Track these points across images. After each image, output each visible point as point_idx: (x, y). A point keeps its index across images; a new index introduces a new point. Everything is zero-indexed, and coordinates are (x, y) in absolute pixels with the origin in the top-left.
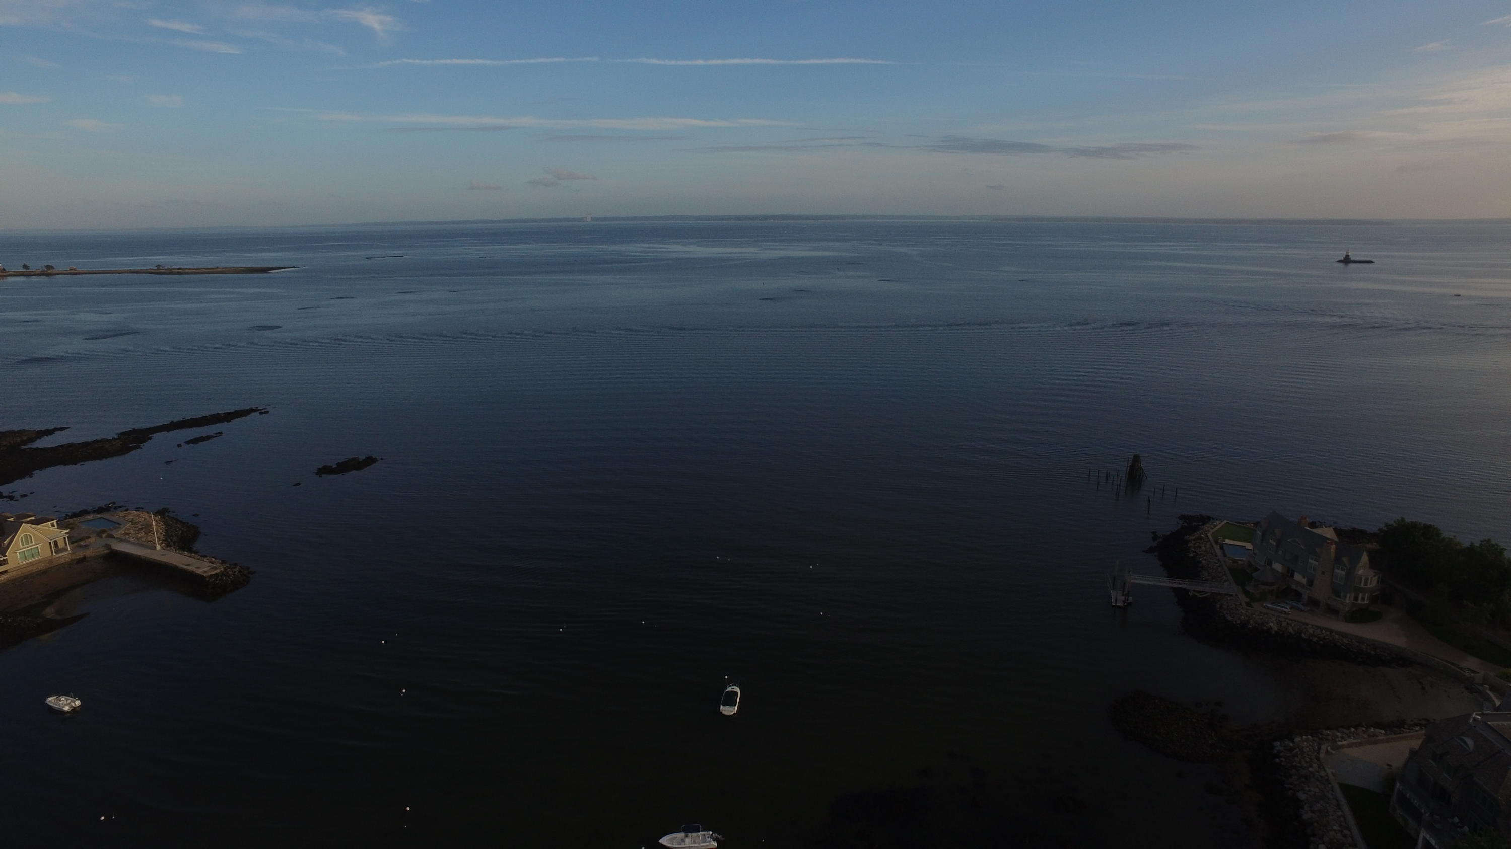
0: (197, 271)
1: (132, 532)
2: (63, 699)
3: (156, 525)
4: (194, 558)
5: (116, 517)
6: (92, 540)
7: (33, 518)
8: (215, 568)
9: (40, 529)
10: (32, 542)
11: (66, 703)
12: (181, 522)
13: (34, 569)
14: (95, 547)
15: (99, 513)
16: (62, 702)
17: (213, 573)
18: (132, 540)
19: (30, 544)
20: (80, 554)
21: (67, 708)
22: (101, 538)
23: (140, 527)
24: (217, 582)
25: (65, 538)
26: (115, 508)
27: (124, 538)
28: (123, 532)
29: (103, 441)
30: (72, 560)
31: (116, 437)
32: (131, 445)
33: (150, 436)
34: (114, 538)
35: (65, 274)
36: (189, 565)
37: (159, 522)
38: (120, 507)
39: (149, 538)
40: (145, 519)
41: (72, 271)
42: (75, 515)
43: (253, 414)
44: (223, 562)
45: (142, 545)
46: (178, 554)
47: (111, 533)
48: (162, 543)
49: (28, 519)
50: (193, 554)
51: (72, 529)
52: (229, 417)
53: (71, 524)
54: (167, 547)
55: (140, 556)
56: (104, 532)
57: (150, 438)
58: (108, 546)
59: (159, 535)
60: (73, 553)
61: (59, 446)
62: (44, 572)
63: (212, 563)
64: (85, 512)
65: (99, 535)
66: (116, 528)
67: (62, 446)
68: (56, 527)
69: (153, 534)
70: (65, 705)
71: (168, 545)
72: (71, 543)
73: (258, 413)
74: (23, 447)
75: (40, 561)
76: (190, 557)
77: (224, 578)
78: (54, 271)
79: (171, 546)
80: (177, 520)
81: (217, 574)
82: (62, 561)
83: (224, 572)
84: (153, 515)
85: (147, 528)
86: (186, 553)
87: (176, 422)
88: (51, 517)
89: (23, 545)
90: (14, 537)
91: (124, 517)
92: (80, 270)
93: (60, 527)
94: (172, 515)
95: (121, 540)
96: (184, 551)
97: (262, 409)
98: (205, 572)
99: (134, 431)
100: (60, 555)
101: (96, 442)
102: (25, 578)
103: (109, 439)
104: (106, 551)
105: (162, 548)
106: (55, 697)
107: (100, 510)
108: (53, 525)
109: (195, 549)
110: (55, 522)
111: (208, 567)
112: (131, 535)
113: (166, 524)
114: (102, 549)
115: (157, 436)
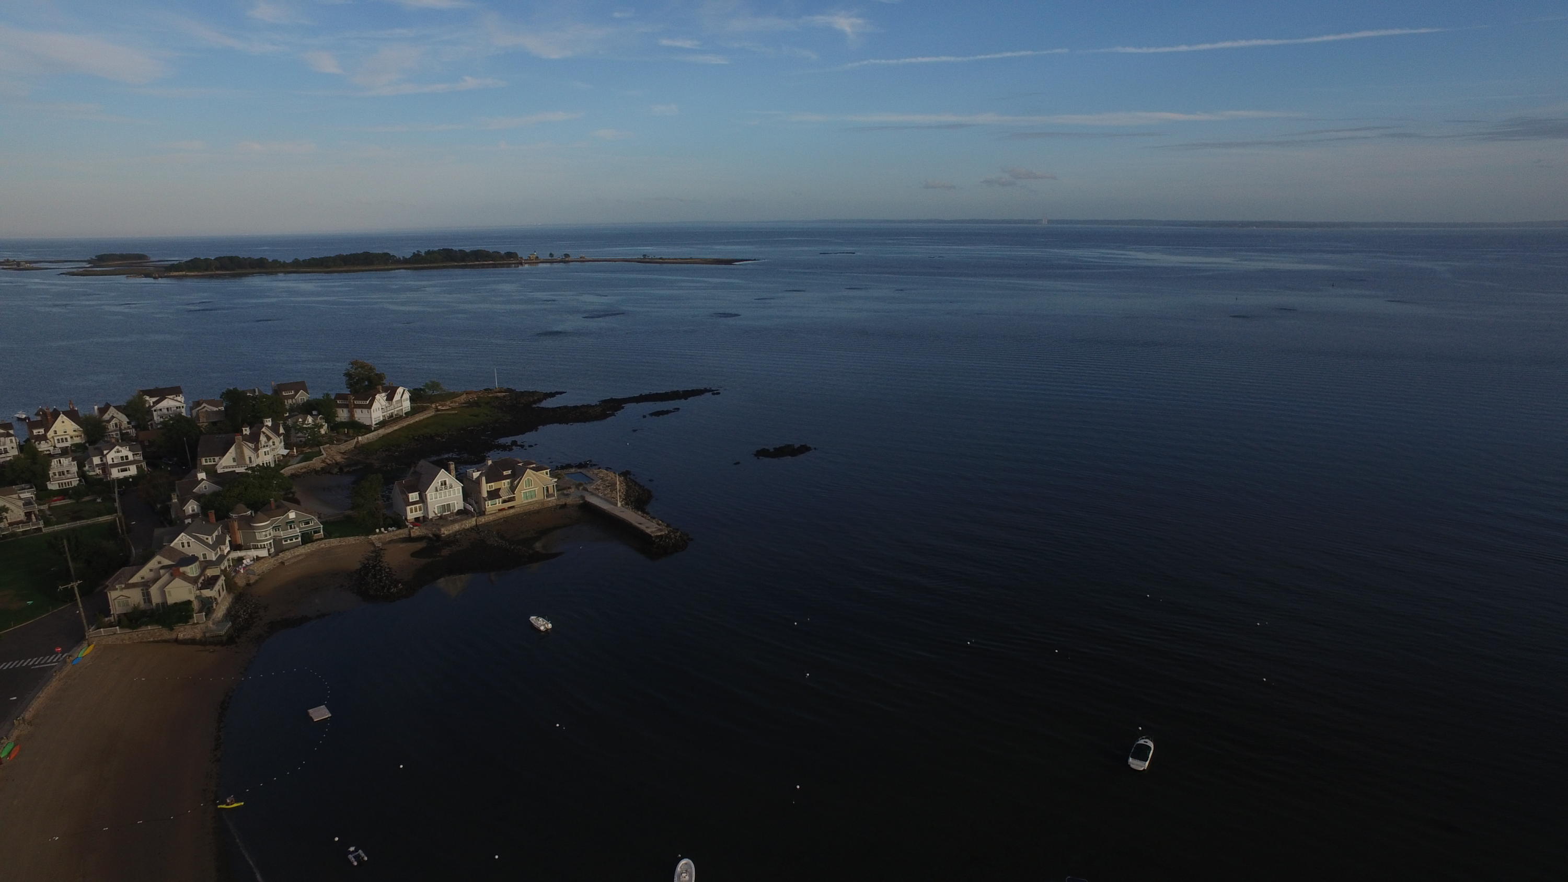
0: (675, 261)
1: (601, 487)
2: (540, 620)
3: (620, 484)
4: (645, 518)
5: (590, 473)
6: (572, 490)
7: (534, 465)
8: (661, 530)
9: (538, 476)
10: (532, 485)
11: (542, 624)
12: (639, 485)
13: (532, 508)
14: (573, 497)
15: (579, 468)
16: (539, 622)
17: (659, 534)
18: (600, 495)
19: (531, 487)
20: (563, 501)
21: (542, 628)
22: (579, 489)
23: (608, 485)
24: (661, 543)
25: (553, 486)
26: (591, 466)
27: (594, 492)
28: (595, 487)
29: (589, 406)
30: (557, 505)
31: (598, 403)
32: (608, 412)
33: (623, 405)
34: (588, 491)
35: (576, 261)
36: (640, 524)
37: (622, 482)
38: (594, 465)
39: (613, 495)
40: (612, 478)
41: (581, 259)
42: (563, 468)
43: (707, 394)
44: (668, 526)
45: (607, 500)
46: (634, 513)
47: (585, 486)
48: (622, 501)
49: (532, 466)
50: (645, 515)
51: (559, 479)
52: (687, 394)
53: (559, 474)
54: (626, 505)
55: (605, 509)
56: (581, 484)
57: (623, 408)
58: (583, 497)
59: (621, 494)
60: (558, 499)
61: (557, 407)
62: (538, 512)
63: (659, 525)
64: (569, 466)
65: (578, 486)
66: (590, 483)
67: (559, 407)
68: (549, 476)
69: (617, 492)
70: (542, 625)
71: (627, 504)
72: (558, 490)
73: (711, 393)
74: (534, 406)
75: (536, 502)
76: (642, 516)
77: (667, 541)
78: (569, 259)
79: (628, 505)
80: (636, 483)
81: (661, 536)
82: (550, 504)
83: (668, 534)
84: (618, 475)
85: (613, 485)
86: (640, 513)
87: (644, 395)
88: (546, 466)
89: (526, 487)
90: (521, 479)
91: (597, 474)
92: (588, 258)
93: (552, 476)
94: (632, 477)
95: (592, 494)
96: (638, 511)
97: (715, 390)
98: (652, 532)
99: (612, 400)
100: (550, 499)
101: (583, 406)
102: (525, 515)
103: (592, 405)
104: (581, 502)
105: (622, 505)
106: (535, 617)
107: (580, 466)
108: (547, 474)
109: (646, 511)
110: (548, 470)
111: (656, 528)
112: (600, 490)
113: (627, 485)
114: (578, 500)
115: (628, 406)
